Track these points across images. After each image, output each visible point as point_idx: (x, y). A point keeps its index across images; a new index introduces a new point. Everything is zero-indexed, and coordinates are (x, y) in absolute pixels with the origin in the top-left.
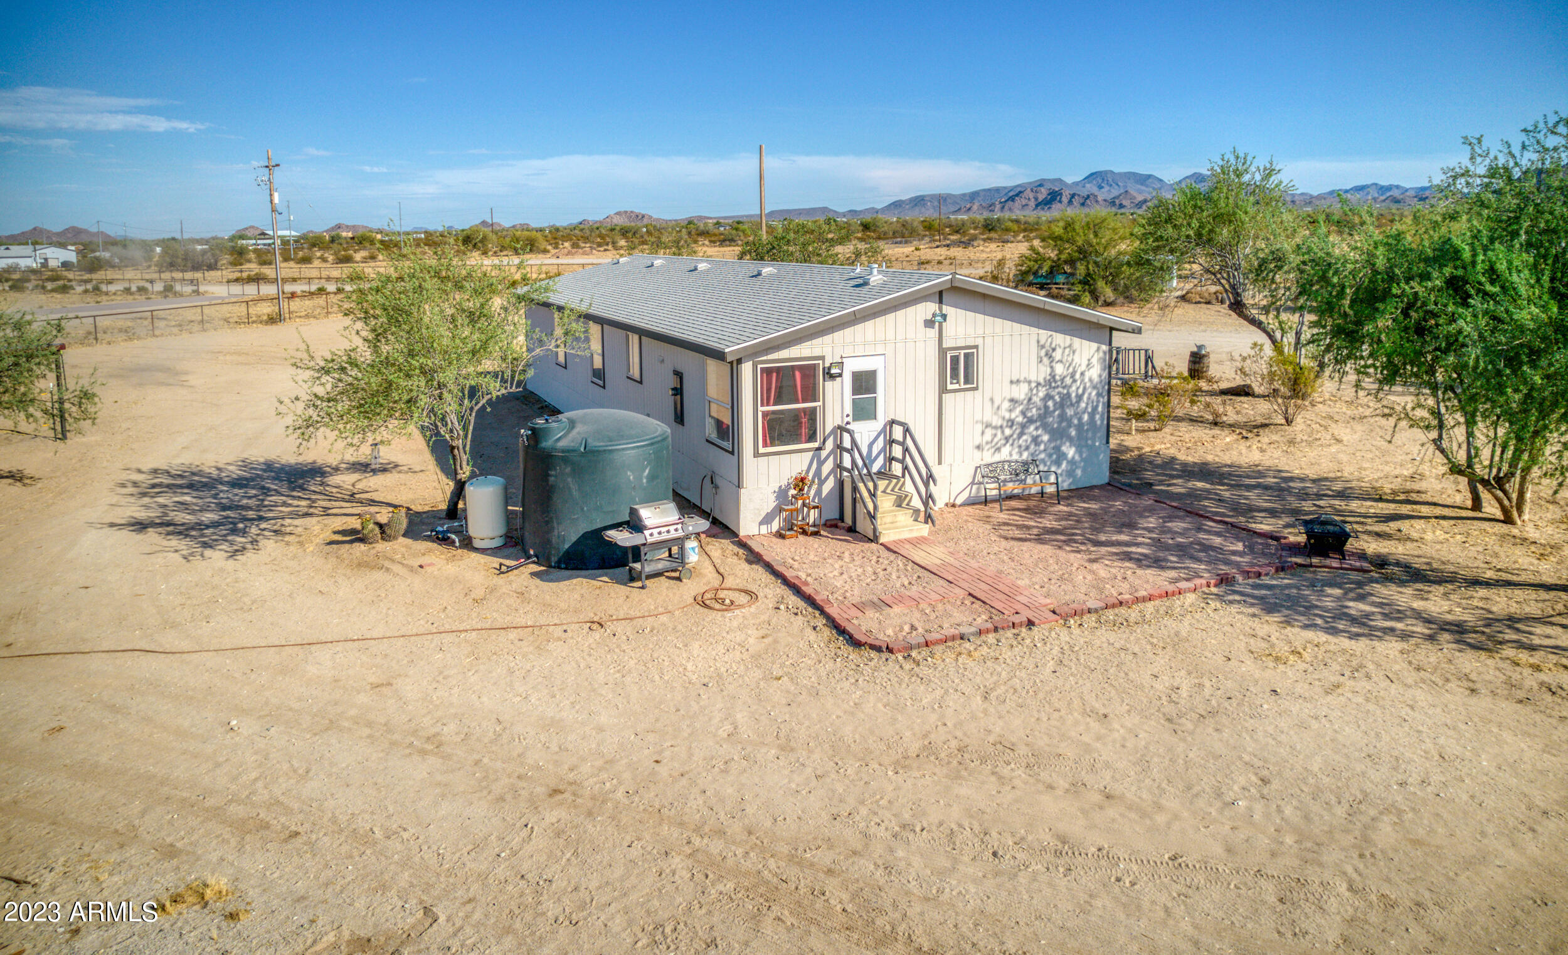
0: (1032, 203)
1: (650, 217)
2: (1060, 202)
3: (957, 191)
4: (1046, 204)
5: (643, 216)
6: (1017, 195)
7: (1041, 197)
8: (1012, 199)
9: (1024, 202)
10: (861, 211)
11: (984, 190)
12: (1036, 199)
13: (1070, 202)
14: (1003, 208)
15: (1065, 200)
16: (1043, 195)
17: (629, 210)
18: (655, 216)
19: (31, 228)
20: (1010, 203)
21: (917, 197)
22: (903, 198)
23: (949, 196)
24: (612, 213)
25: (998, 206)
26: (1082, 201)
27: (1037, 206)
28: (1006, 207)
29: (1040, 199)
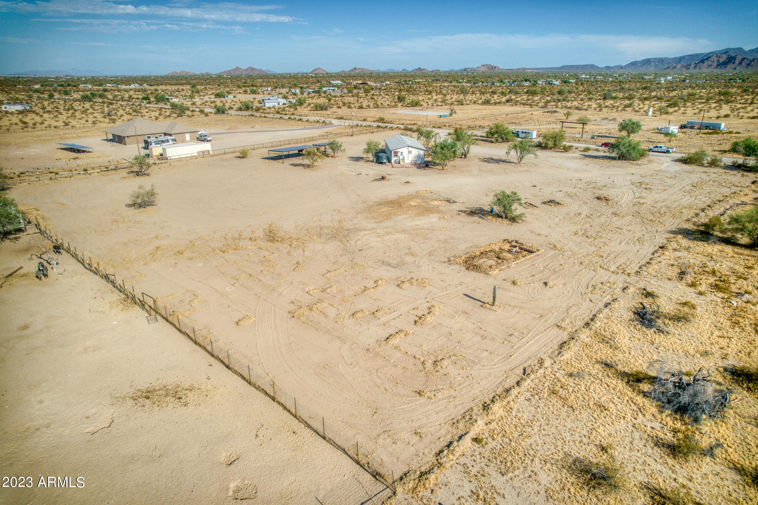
0: (715, 64)
1: (498, 68)
2: (734, 63)
3: (671, 56)
4: (723, 65)
5: (495, 68)
6: (706, 59)
7: (721, 60)
8: (703, 61)
9: (710, 63)
10: (612, 67)
11: (689, 55)
12: (718, 61)
13: (740, 63)
14: (696, 67)
15: (737, 62)
16: (724, 58)
17: (488, 64)
18: (501, 67)
19: (235, 67)
20: (701, 64)
21: (646, 60)
22: (638, 60)
23: (666, 59)
24: (480, 65)
25: (693, 66)
26: (748, 62)
27: (717, 66)
28: (698, 67)
29: (721, 62)
